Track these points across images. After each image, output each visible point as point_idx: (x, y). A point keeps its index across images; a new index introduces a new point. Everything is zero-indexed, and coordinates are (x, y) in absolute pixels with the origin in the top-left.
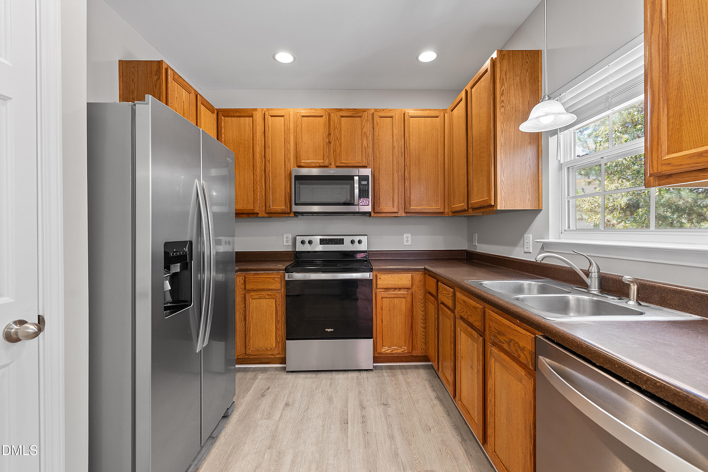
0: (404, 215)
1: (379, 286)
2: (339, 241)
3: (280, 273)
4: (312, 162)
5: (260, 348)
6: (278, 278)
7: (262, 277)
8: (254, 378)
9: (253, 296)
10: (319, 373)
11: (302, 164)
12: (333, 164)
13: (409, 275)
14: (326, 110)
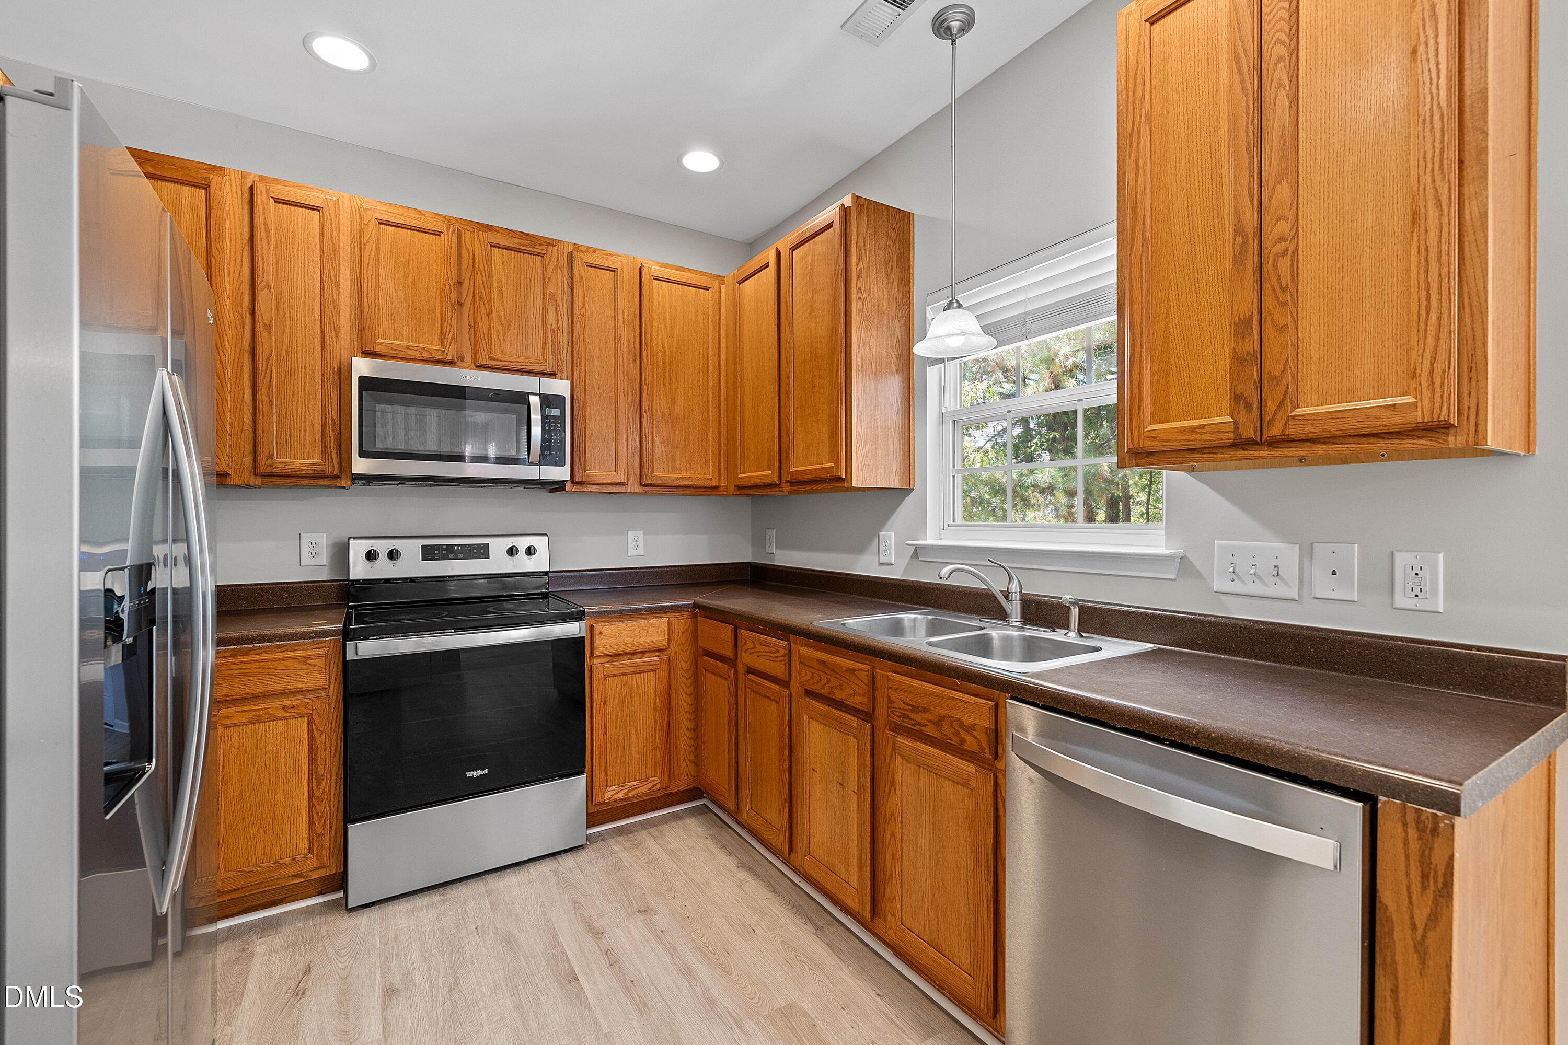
0: (639, 489)
1: (598, 652)
2: (475, 551)
3: (325, 642)
4: (409, 347)
5: (256, 865)
6: (320, 656)
7: (263, 661)
8: (246, 956)
9: (228, 717)
10: (449, 888)
11: (378, 349)
12: (468, 358)
13: (662, 620)
14: (449, 221)
